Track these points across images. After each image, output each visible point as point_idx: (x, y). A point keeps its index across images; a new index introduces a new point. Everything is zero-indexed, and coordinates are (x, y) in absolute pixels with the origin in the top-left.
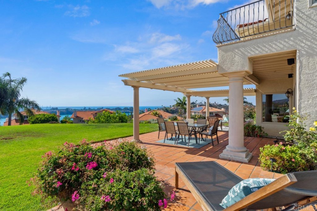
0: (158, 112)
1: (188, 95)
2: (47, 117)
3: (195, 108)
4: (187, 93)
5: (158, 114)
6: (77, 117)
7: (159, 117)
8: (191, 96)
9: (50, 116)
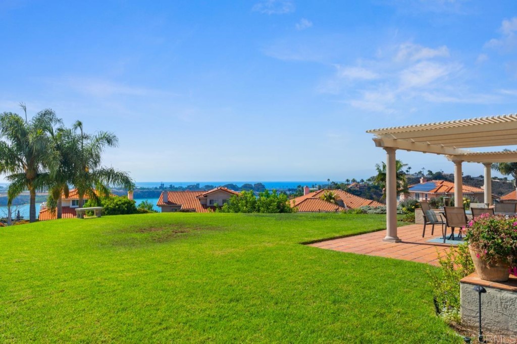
0: (335, 193)
1: (458, 159)
2: (119, 203)
3: (416, 186)
4: (455, 156)
5: (334, 199)
6: (169, 203)
7: (336, 203)
8: (463, 161)
9: (123, 202)
